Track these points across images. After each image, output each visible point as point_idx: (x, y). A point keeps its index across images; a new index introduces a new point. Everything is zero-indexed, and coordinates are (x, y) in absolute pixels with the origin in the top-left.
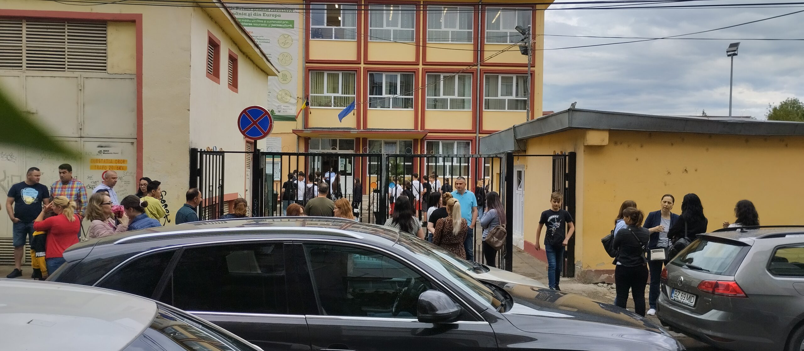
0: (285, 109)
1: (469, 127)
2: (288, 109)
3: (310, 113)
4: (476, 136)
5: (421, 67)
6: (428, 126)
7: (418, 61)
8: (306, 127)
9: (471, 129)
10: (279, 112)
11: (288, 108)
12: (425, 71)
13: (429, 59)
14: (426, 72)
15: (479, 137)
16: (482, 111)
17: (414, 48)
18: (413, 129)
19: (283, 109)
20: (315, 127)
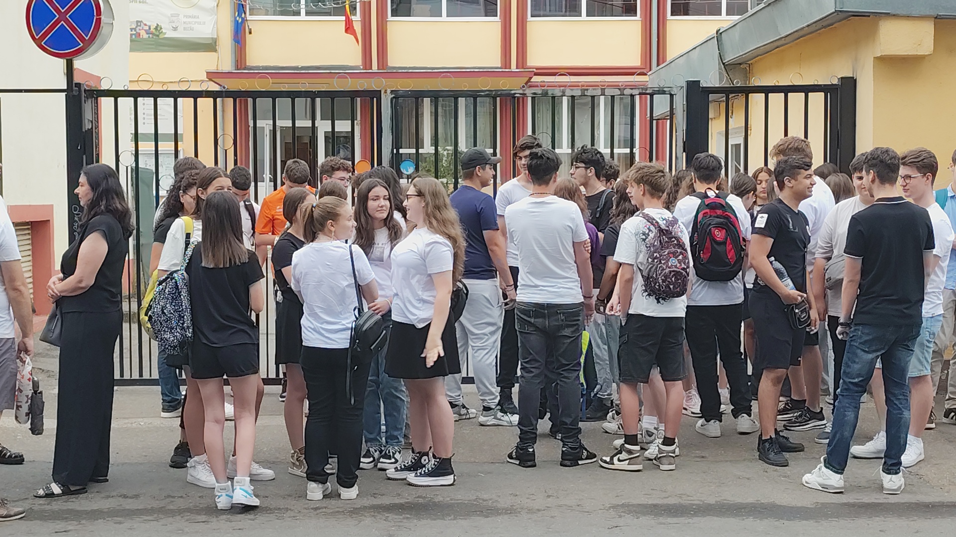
0: (190, 23)
1: (633, 59)
2: (196, 22)
3: (250, 33)
6: (535, 59)
8: (239, 67)
9: (639, 64)
10: (175, 29)
11: (195, 20)
16: (665, 19)
18: (499, 66)
19: (184, 23)
20: (262, 66)
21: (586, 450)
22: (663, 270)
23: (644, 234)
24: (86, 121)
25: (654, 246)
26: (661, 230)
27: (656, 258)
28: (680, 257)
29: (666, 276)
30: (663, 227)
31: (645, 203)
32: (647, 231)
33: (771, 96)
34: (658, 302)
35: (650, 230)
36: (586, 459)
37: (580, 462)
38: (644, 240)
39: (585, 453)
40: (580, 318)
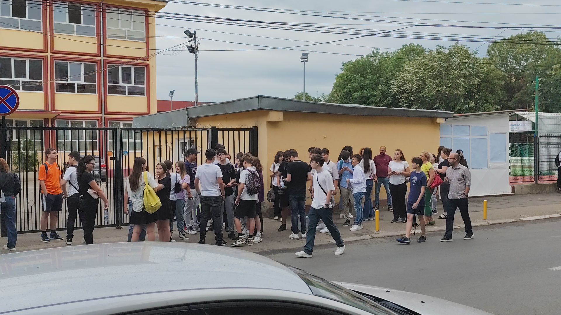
1: (95, 108)
4: (102, 117)
5: (49, 54)
6: (57, 107)
7: (46, 49)
9: (98, 110)
12: (53, 59)
13: (57, 48)
14: (55, 59)
15: (105, 117)
16: (106, 95)
17: (41, 36)
18: (44, 109)
21: (223, 241)
22: (254, 186)
23: (248, 175)
24: (7, 138)
25: (251, 178)
26: (252, 174)
27: (252, 182)
28: (258, 182)
29: (255, 187)
30: (253, 173)
31: (247, 166)
32: (249, 174)
33: (235, 131)
34: (250, 196)
35: (250, 174)
36: (224, 244)
37: (221, 245)
38: (248, 177)
39: (223, 242)
40: (219, 201)
